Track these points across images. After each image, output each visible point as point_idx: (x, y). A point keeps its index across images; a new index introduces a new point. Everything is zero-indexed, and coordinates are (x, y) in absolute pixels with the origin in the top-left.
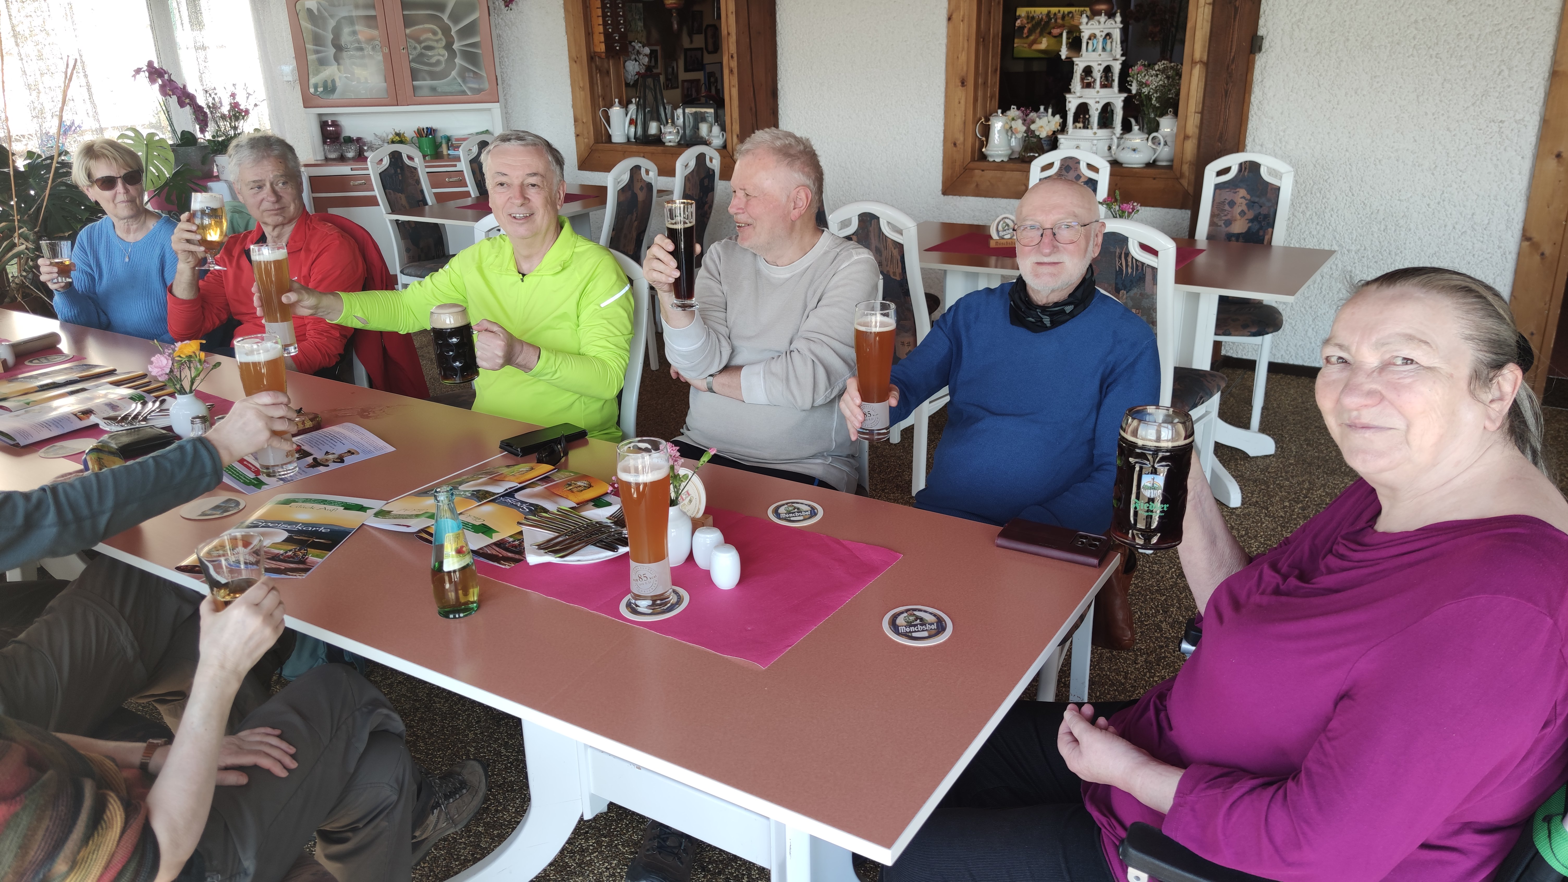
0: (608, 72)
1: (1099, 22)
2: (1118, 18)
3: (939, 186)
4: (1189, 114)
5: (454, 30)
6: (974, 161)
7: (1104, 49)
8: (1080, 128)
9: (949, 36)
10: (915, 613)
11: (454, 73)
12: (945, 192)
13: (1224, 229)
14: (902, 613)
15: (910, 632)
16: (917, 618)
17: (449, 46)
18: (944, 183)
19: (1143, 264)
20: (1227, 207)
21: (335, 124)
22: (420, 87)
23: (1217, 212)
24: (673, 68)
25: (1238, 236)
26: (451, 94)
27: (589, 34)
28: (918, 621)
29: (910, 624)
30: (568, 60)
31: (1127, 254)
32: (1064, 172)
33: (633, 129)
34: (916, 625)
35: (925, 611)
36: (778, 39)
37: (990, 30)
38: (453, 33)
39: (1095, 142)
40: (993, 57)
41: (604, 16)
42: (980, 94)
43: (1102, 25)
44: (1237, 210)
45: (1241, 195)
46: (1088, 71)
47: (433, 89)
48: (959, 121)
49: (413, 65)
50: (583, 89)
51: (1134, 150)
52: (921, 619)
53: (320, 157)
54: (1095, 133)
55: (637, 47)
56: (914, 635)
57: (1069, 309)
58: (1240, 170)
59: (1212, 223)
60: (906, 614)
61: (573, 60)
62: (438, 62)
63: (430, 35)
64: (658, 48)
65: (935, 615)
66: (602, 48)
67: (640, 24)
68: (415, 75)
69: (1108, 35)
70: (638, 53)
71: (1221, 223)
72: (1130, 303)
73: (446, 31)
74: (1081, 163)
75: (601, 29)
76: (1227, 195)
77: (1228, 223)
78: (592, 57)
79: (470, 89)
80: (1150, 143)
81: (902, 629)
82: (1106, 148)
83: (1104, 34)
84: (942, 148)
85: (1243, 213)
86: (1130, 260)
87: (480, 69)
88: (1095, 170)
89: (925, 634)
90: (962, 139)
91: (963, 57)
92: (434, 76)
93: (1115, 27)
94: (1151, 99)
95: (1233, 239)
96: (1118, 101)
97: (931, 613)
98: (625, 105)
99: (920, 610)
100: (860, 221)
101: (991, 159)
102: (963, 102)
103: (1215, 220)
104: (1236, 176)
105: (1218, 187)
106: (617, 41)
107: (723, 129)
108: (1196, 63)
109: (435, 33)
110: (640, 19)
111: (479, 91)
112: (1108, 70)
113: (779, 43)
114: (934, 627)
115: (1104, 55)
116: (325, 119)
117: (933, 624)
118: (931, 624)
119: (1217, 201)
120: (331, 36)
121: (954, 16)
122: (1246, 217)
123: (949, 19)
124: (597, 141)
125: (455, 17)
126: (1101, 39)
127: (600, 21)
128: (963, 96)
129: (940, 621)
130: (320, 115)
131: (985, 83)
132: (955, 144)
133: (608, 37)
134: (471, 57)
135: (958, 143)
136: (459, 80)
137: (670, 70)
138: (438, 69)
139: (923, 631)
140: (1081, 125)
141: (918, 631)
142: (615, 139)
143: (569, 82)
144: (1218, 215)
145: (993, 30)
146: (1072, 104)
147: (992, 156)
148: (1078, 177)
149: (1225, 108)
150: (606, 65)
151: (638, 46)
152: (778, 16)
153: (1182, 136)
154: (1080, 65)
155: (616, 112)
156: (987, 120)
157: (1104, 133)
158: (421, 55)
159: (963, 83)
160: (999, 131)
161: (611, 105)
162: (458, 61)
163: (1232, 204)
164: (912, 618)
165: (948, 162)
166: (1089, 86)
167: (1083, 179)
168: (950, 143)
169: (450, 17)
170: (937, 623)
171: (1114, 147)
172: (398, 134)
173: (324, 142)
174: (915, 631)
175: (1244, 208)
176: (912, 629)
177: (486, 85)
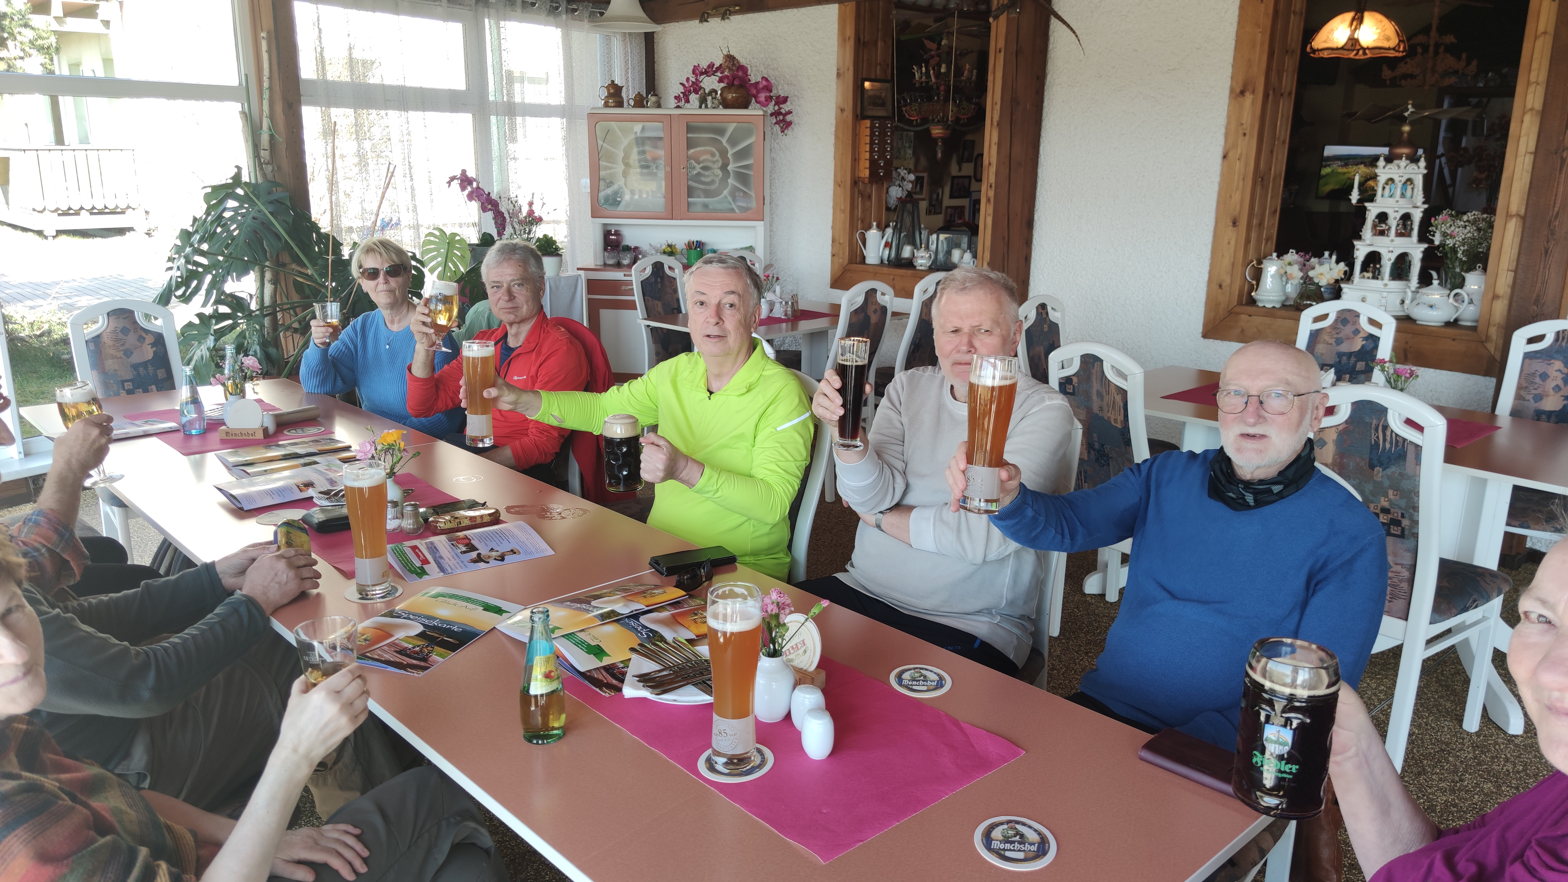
0: (870, 197)
1: (1399, 167)
2: (1422, 163)
3: (1200, 328)
4: (1500, 271)
5: (731, 152)
6: (1242, 304)
7: (1403, 195)
8: (1369, 278)
9: (1222, 175)
10: (1018, 826)
11: (725, 192)
12: (1205, 335)
13: (1532, 405)
14: (1002, 824)
15: (1004, 850)
16: (1018, 833)
17: (724, 167)
18: (1205, 325)
19: (1404, 440)
20: (1538, 380)
21: (617, 233)
22: (695, 204)
23: (1524, 385)
24: (938, 194)
25: (1550, 414)
26: (721, 211)
27: (855, 160)
28: (1017, 838)
29: (1006, 840)
30: (832, 183)
31: (1386, 427)
32: (1340, 325)
33: (887, 252)
34: (1014, 842)
35: (1030, 827)
36: (1040, 171)
37: (1270, 169)
38: (729, 156)
39: (1385, 294)
40: (1272, 197)
41: (872, 143)
42: (1254, 235)
43: (1402, 170)
44: (1551, 384)
45: (1556, 368)
46: (1382, 217)
47: (706, 206)
48: (1226, 262)
49: (691, 183)
50: (843, 211)
51: (1431, 306)
52: (1022, 836)
53: (600, 262)
54: (1386, 285)
55: (902, 174)
56: (1008, 854)
57: (1276, 489)
58: (1557, 339)
59: (1518, 397)
60: (1005, 826)
61: (838, 184)
62: (712, 182)
63: (708, 157)
64: (925, 175)
65: (1039, 834)
66: (866, 173)
67: (910, 152)
68: (690, 192)
69: (1410, 181)
70: (903, 179)
71: (1530, 397)
72: (1387, 483)
73: (723, 153)
74: (1361, 317)
75: (867, 155)
76: (1539, 366)
77: (1538, 398)
78: (855, 182)
79: (739, 207)
80: (1451, 300)
81: (995, 845)
82: (1398, 301)
83: (1403, 180)
84: (1205, 289)
85: (1557, 388)
86: (1388, 433)
87: (749, 189)
88: (1379, 325)
89: (1021, 855)
90: (1228, 281)
91: (1237, 197)
92: (708, 194)
93: (1418, 172)
94: (1456, 252)
95: (1544, 417)
96: (1416, 251)
97: (1035, 830)
98: (882, 228)
99: (1024, 824)
100: (1082, 362)
101: (1260, 305)
102: (1233, 242)
103: (1522, 393)
104: (1551, 346)
105: (1527, 356)
106: (882, 168)
107: (975, 256)
108: (1512, 216)
109: (713, 155)
110: (910, 147)
111: (746, 209)
112: (1406, 218)
113: (1040, 175)
114: (1034, 848)
115: (1402, 202)
116: (609, 228)
117: (1034, 844)
118: (1031, 844)
119: (1525, 372)
120: (622, 155)
121: (1230, 155)
122: (1561, 393)
123: (1225, 157)
124: (851, 262)
125: (733, 142)
126: (1400, 185)
127: (868, 148)
128: (1233, 237)
129: (1043, 842)
130: (605, 225)
131: (1261, 225)
132: (1220, 286)
133: (873, 163)
134: (743, 178)
135: (1224, 285)
136: (730, 199)
137: (935, 196)
138: (713, 187)
139: (1019, 851)
140: (1370, 275)
141: (1014, 850)
142: (869, 261)
143: (831, 204)
144: (1526, 388)
145: (1275, 170)
146: (1361, 251)
147: (1262, 301)
148: (1357, 332)
149: (1544, 268)
150: (868, 190)
151: (903, 172)
152: (1041, 148)
153: (1490, 295)
154: (1373, 210)
155: (873, 234)
156: (1260, 262)
157: (1397, 285)
158: (699, 174)
159: (1234, 223)
160: (1272, 276)
161: (869, 227)
162: (731, 181)
163: (1544, 376)
164: (1011, 832)
165: (1211, 304)
166: (1382, 233)
167: (1362, 335)
168: (1215, 284)
169: (728, 141)
170: (1039, 844)
171: (1407, 302)
172: (670, 246)
173: (605, 249)
174: (1010, 850)
175: (1560, 383)
176: (1008, 846)
177: (754, 205)
